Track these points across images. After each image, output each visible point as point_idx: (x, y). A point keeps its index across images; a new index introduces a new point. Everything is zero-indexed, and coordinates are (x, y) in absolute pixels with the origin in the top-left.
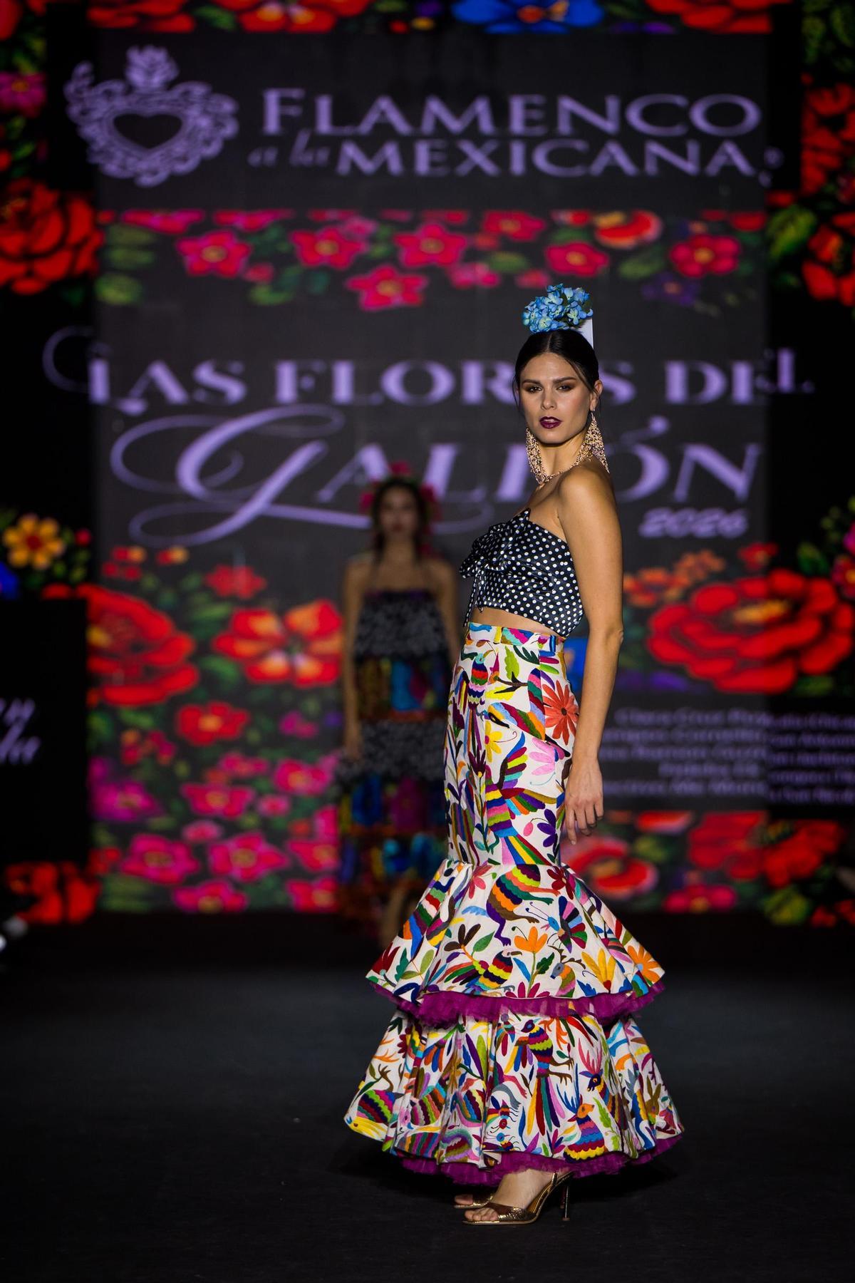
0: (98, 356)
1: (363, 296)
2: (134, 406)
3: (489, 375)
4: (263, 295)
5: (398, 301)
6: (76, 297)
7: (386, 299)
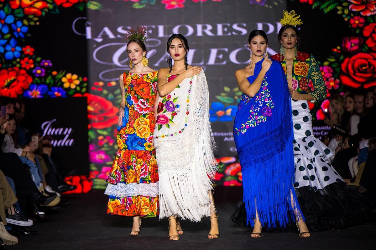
0: (88, 25)
1: (167, 5)
2: (99, 40)
3: (204, 28)
4: (137, 6)
5: (177, 7)
6: (81, 9)
7: (173, 6)
